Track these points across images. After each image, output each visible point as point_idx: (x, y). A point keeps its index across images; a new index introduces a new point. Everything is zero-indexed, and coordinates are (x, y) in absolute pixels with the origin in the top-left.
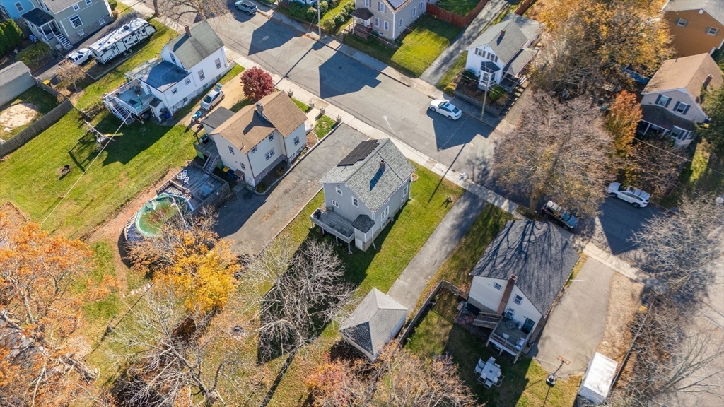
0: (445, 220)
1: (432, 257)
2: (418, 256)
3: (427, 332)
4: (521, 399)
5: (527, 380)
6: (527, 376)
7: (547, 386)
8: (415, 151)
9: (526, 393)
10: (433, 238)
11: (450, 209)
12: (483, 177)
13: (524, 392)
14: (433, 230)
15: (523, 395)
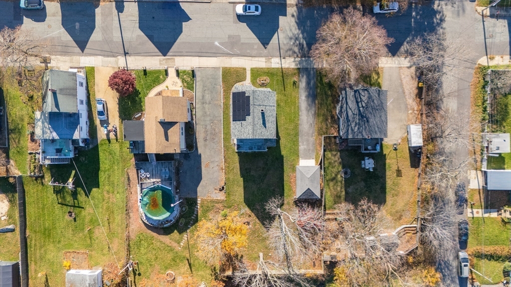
0: (301, 96)
1: (308, 123)
2: (300, 128)
3: (330, 163)
4: (387, 165)
5: (385, 155)
6: (384, 153)
7: (395, 151)
8: (253, 59)
9: (388, 161)
10: (301, 111)
11: (298, 87)
12: (302, 51)
13: (387, 161)
14: (298, 107)
15: (387, 163)
